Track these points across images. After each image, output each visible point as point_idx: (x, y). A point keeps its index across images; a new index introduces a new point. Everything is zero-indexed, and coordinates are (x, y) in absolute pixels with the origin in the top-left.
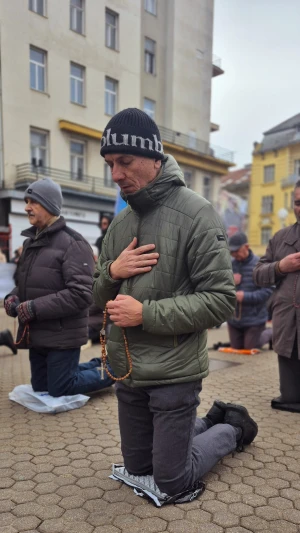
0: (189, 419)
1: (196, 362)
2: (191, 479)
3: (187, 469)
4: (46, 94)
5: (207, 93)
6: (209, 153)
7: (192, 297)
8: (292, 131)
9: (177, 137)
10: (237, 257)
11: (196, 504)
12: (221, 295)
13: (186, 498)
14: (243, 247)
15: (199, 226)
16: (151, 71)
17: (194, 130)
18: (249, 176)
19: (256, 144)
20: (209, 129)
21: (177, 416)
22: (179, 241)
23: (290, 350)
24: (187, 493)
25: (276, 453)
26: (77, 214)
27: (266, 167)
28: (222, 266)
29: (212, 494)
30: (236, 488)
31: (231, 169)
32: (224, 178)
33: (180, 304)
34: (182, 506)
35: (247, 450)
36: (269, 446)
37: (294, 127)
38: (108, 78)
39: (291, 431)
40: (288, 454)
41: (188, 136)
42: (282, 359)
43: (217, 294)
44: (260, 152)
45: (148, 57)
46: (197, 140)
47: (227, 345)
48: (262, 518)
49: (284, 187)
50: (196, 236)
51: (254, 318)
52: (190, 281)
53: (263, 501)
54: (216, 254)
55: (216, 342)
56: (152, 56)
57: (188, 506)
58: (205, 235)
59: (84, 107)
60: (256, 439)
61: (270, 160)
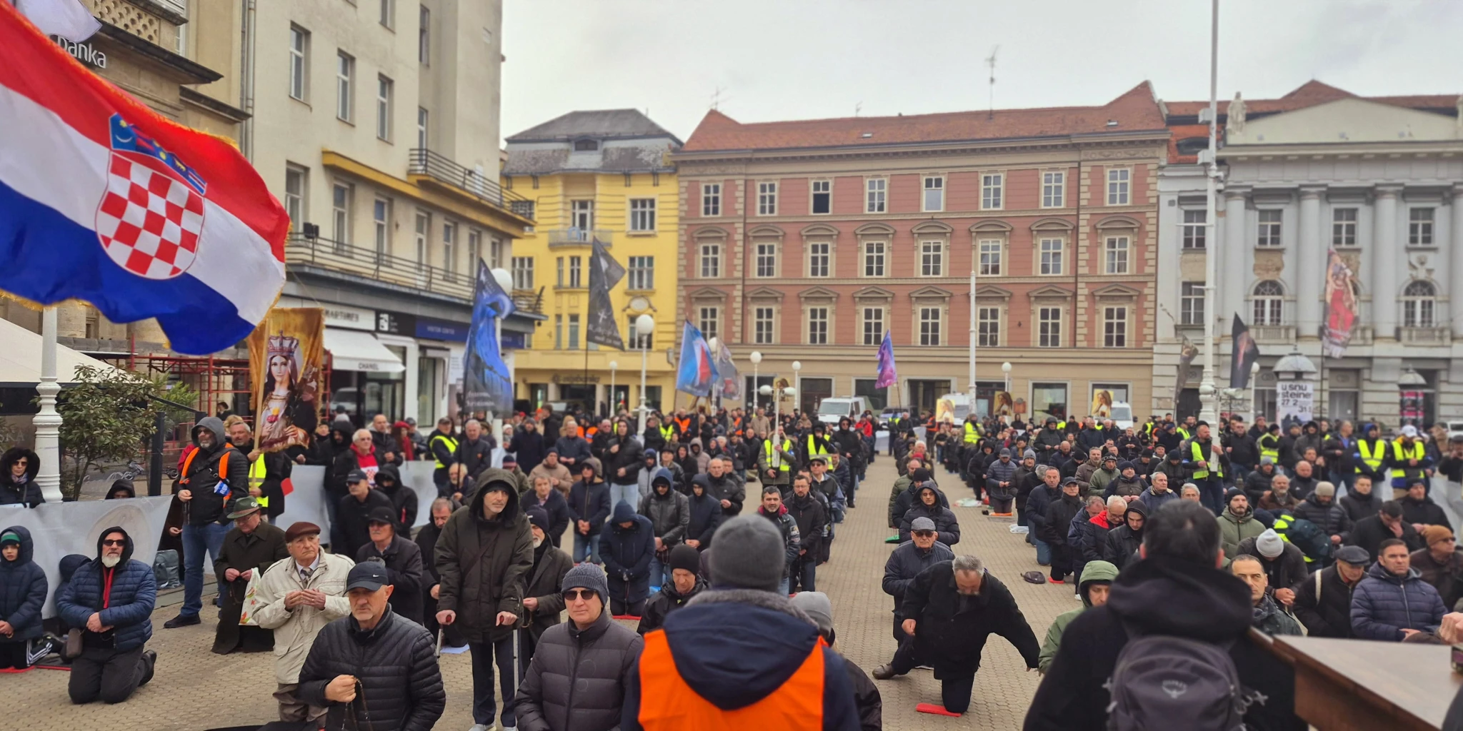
4: (308, 105)
9: (467, 177)
17: (480, 162)
26: (349, 316)
37: (568, 140)
38: (381, 76)
44: (504, 174)
46: (488, 180)
49: (553, 246)
59: (353, 126)
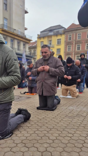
0: (8, 113)
1: (9, 97)
2: (9, 131)
3: (7, 128)
5: (24, 18)
6: (24, 36)
7: (7, 77)
8: (48, 32)
9: (14, 31)
10: (29, 67)
11: (10, 138)
12: (16, 77)
13: (7, 137)
14: (31, 64)
15: (9, 56)
16: (6, 9)
17: (20, 29)
18: (37, 44)
19: (38, 35)
20: (24, 29)
21: (4, 113)
22: (3, 60)
23: (41, 93)
24: (7, 135)
25: (36, 121)
27: (41, 42)
28: (16, 68)
29: (15, 135)
30: (22, 132)
31: (31, 42)
32: (29, 44)
33: (3, 79)
34: (5, 139)
35: (28, 121)
36: (34, 120)
39: (41, 115)
40: (39, 121)
41: (18, 31)
42: (39, 96)
43: (15, 77)
44: (39, 37)
45: (5, 5)
46: (21, 32)
47: (28, 93)
48: (28, 140)
50: (8, 59)
51: (35, 85)
52: (7, 73)
53: (29, 135)
54: (14, 65)
55: (25, 92)
56: (6, 5)
57: (7, 139)
58: (10, 59)
60: (31, 118)
61: (42, 40)
